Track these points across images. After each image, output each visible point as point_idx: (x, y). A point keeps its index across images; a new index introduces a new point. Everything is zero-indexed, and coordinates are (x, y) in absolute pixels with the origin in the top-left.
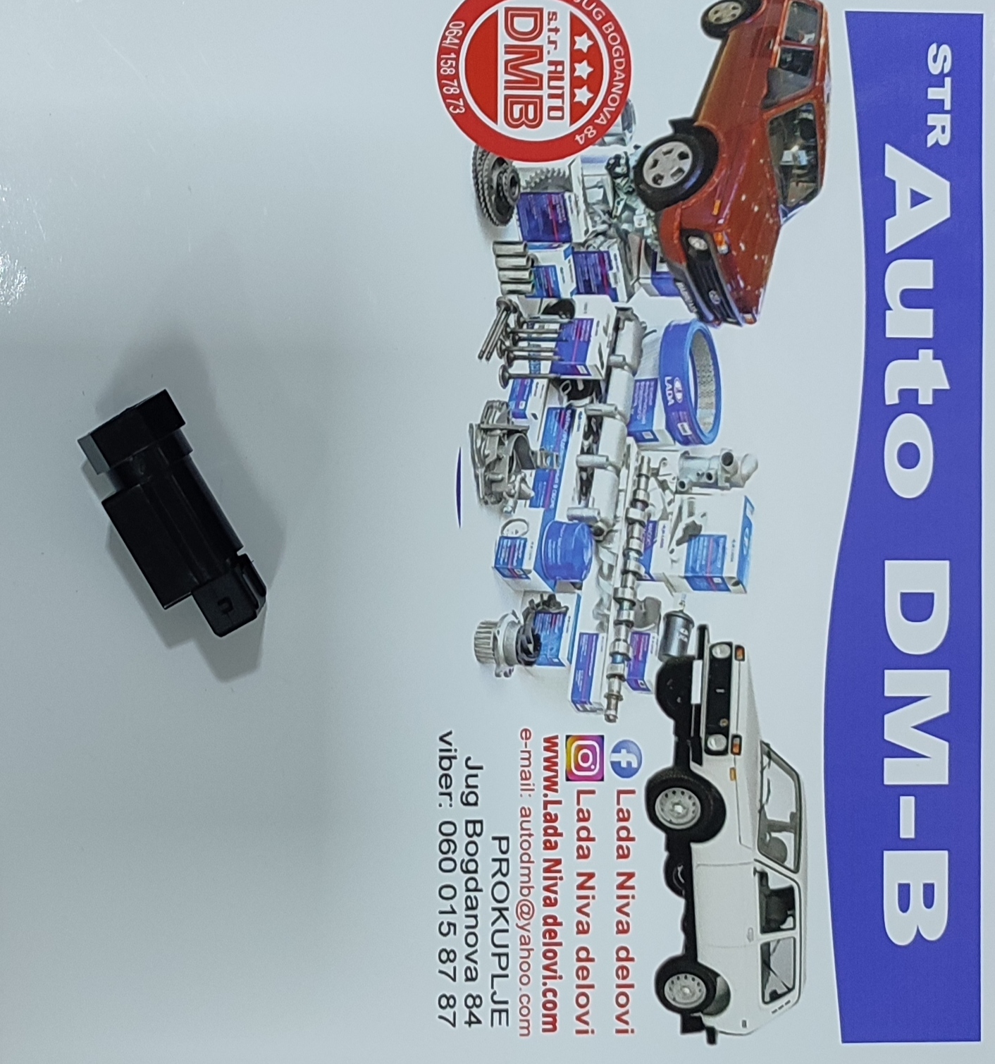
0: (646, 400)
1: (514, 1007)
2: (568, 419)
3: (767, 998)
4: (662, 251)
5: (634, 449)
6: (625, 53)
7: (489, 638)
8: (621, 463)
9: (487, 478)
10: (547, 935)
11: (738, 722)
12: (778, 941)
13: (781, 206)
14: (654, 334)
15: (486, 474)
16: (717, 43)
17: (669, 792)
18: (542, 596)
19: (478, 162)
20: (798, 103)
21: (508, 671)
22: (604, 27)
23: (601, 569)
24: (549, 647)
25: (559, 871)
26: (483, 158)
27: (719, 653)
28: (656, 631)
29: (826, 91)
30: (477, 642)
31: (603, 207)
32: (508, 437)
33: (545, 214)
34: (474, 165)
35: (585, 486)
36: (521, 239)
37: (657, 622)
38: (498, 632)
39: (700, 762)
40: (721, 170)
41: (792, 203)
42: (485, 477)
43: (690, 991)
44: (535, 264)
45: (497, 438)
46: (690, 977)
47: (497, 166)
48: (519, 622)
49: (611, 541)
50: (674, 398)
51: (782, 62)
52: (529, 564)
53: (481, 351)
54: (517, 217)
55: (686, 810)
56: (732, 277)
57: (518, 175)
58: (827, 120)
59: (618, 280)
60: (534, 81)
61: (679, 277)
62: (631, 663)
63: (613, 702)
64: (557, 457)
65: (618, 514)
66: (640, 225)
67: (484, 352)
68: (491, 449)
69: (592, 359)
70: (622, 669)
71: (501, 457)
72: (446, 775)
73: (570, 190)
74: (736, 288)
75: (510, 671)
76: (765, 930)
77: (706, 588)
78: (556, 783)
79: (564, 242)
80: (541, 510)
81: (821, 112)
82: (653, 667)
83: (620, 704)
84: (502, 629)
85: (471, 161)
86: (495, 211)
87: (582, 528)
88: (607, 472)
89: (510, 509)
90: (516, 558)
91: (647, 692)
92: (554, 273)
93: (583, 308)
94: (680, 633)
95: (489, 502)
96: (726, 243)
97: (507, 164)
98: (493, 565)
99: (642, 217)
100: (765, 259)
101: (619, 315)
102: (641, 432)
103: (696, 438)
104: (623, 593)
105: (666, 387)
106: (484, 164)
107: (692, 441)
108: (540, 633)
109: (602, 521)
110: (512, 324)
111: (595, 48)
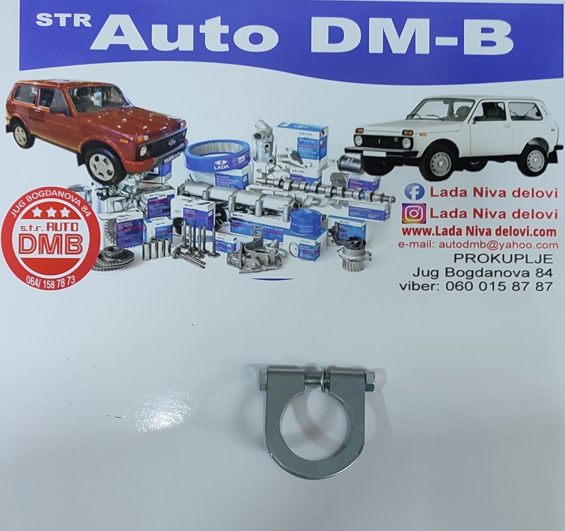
0: (226, 180)
1: (543, 252)
2: (236, 221)
3: (540, 118)
4: (148, 170)
5: (252, 186)
6: (42, 190)
7: (351, 264)
8: (260, 193)
9: (268, 265)
10: (506, 234)
11: (396, 132)
12: (510, 111)
13: (123, 106)
14: (191, 175)
15: (265, 265)
16: (37, 140)
17: (432, 169)
18: (329, 236)
19: (100, 268)
20: (69, 97)
21: (369, 254)
22: (29, 201)
23: (315, 205)
24: (356, 232)
25: (473, 227)
26: (98, 266)
27: (360, 142)
28: (347, 175)
29: (62, 82)
30: (353, 271)
31: (124, 202)
32: (246, 253)
33: (128, 233)
34: (102, 270)
35: (272, 213)
36: (142, 245)
37: (343, 175)
38: (348, 259)
39: (417, 153)
40: (105, 139)
41: (122, 100)
42: (267, 265)
43: (536, 158)
44: (155, 238)
45: (247, 259)
46: (528, 158)
47: (102, 258)
48: (343, 248)
49: (301, 199)
50: (225, 165)
51: (46, 105)
52: (313, 243)
53: (201, 267)
54: (129, 248)
55: (442, 160)
56: (161, 133)
57: (107, 248)
58: (78, 82)
59: (163, 194)
60: (58, 238)
61: (162, 162)
62: (364, 189)
63: (384, 198)
64: (256, 227)
65: (287, 195)
66: (134, 183)
67: (201, 266)
68: (252, 262)
69: (204, 208)
70: (367, 194)
71: (256, 257)
72: (422, 287)
73: (115, 220)
74: (167, 131)
75: (368, 253)
76: (504, 118)
77: (325, 149)
78: (427, 229)
79: (143, 223)
80: (285, 236)
81: (73, 85)
82: (366, 177)
83: (386, 195)
84: (346, 257)
85: (100, 272)
86: (126, 260)
87: (293, 214)
88: (264, 201)
89: (284, 252)
90: (310, 250)
91: (380, 181)
92: (160, 228)
93: (177, 213)
94: (349, 162)
95: (280, 263)
96: (143, 136)
97: (102, 253)
98: (313, 262)
99: (130, 181)
100: (151, 115)
101: (182, 194)
102: (243, 183)
103: (246, 153)
104: (328, 193)
105: (219, 169)
106: (101, 265)
107: (248, 155)
108: (349, 237)
109: (290, 204)
110: (187, 251)
111: (40, 206)
